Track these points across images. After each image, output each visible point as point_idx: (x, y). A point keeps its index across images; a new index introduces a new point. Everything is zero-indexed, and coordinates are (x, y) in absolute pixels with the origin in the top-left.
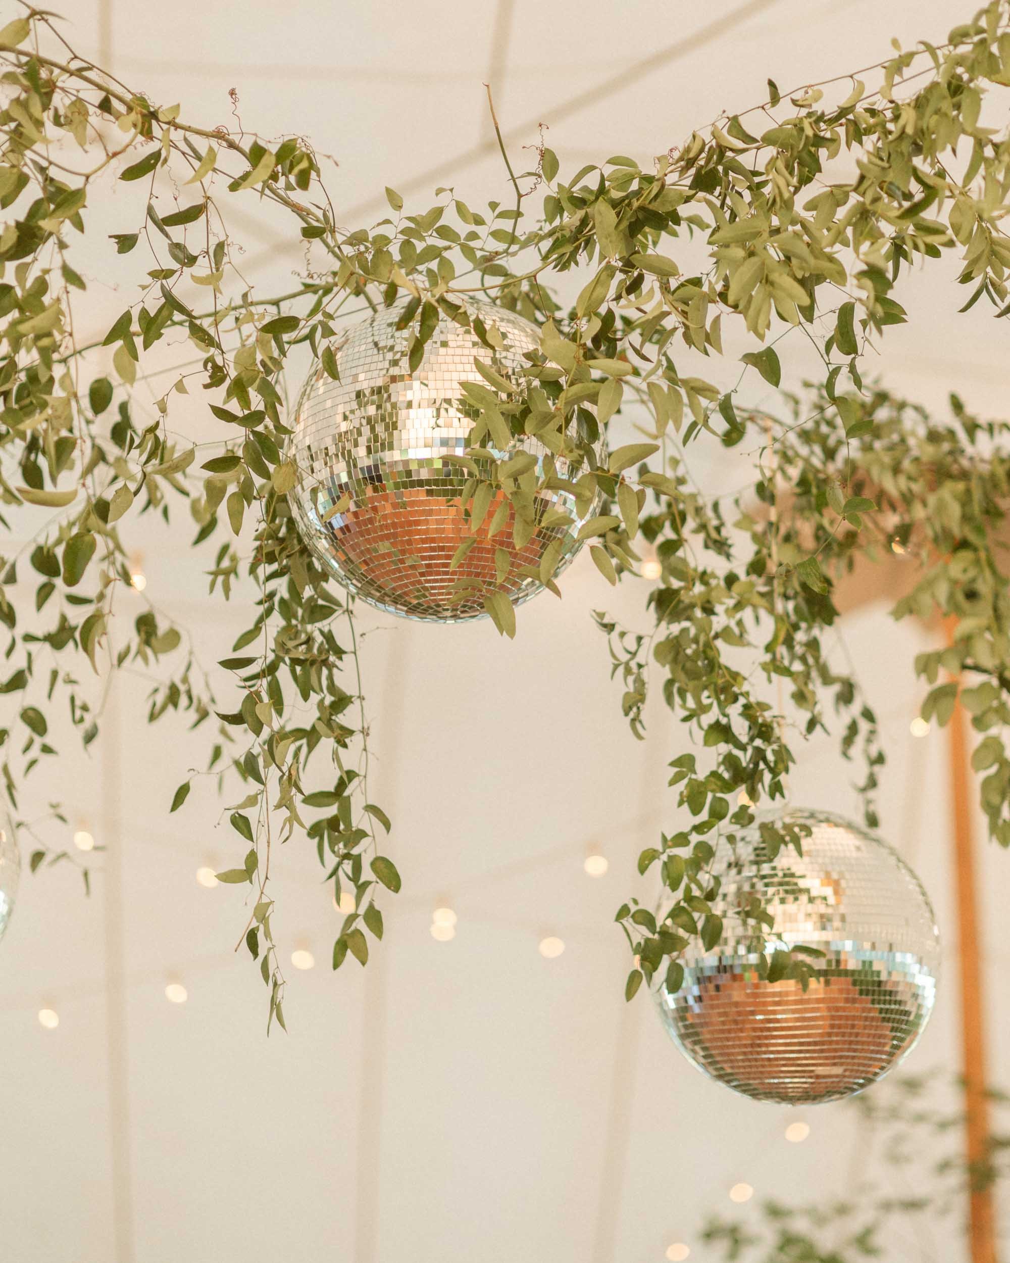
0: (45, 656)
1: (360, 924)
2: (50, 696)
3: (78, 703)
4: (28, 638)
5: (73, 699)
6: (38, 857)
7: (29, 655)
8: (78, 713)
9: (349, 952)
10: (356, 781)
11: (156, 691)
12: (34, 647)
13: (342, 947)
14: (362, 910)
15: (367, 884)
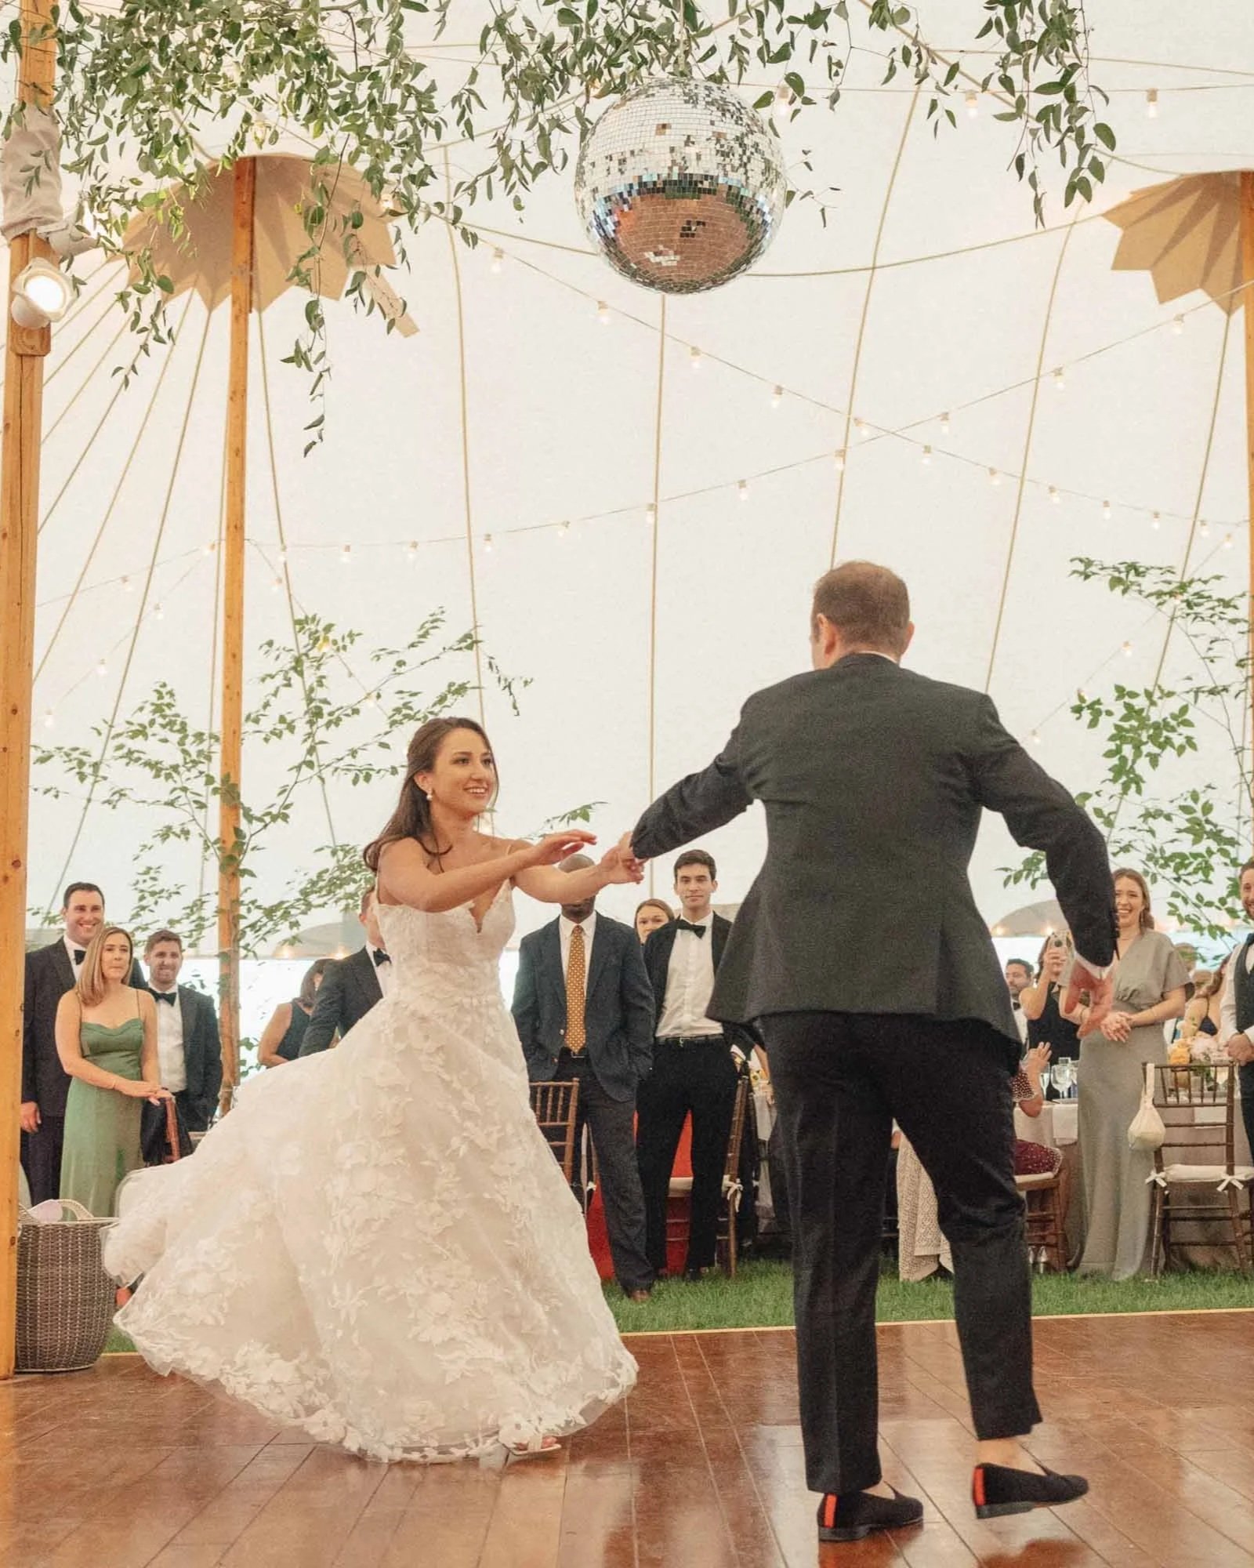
0: (804, 34)
1: (1086, 173)
2: (811, 60)
3: (834, 61)
4: (793, 20)
5: (830, 58)
6: (790, 195)
7: (792, 33)
8: (834, 68)
9: (1077, 192)
10: (1080, 70)
11: (894, 50)
12: (795, 27)
13: (1071, 189)
14: (1085, 164)
15: (1089, 146)
